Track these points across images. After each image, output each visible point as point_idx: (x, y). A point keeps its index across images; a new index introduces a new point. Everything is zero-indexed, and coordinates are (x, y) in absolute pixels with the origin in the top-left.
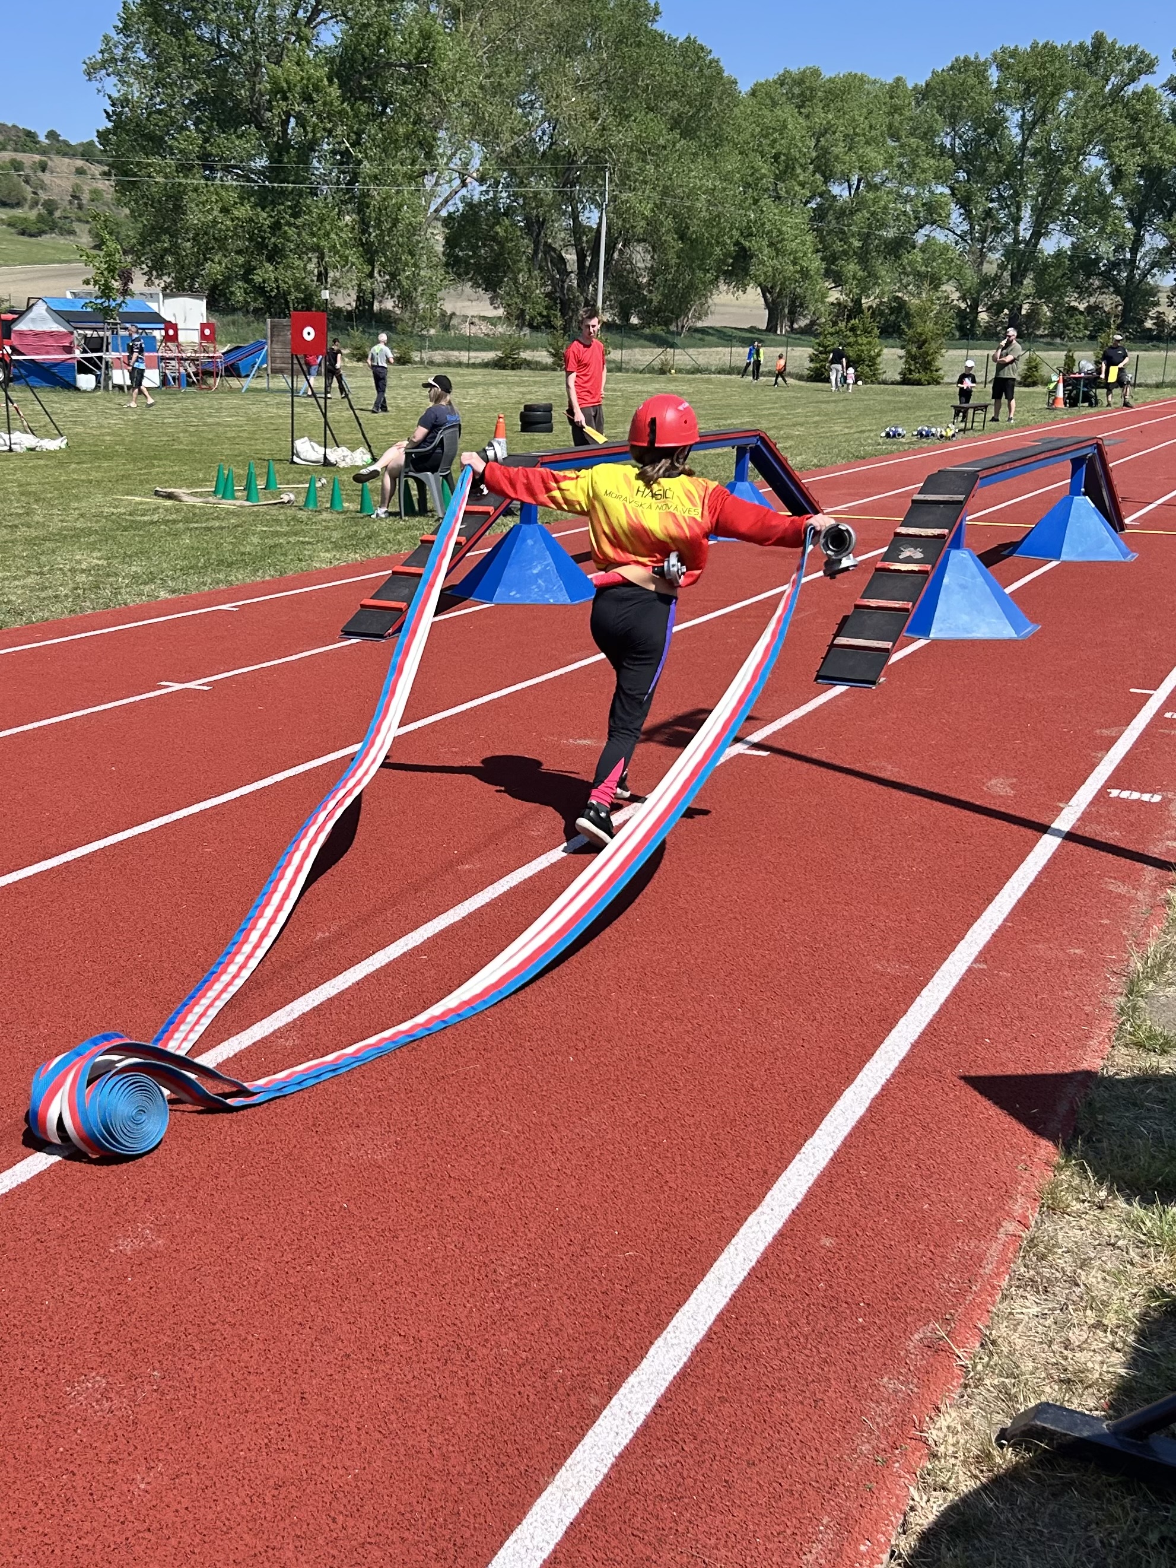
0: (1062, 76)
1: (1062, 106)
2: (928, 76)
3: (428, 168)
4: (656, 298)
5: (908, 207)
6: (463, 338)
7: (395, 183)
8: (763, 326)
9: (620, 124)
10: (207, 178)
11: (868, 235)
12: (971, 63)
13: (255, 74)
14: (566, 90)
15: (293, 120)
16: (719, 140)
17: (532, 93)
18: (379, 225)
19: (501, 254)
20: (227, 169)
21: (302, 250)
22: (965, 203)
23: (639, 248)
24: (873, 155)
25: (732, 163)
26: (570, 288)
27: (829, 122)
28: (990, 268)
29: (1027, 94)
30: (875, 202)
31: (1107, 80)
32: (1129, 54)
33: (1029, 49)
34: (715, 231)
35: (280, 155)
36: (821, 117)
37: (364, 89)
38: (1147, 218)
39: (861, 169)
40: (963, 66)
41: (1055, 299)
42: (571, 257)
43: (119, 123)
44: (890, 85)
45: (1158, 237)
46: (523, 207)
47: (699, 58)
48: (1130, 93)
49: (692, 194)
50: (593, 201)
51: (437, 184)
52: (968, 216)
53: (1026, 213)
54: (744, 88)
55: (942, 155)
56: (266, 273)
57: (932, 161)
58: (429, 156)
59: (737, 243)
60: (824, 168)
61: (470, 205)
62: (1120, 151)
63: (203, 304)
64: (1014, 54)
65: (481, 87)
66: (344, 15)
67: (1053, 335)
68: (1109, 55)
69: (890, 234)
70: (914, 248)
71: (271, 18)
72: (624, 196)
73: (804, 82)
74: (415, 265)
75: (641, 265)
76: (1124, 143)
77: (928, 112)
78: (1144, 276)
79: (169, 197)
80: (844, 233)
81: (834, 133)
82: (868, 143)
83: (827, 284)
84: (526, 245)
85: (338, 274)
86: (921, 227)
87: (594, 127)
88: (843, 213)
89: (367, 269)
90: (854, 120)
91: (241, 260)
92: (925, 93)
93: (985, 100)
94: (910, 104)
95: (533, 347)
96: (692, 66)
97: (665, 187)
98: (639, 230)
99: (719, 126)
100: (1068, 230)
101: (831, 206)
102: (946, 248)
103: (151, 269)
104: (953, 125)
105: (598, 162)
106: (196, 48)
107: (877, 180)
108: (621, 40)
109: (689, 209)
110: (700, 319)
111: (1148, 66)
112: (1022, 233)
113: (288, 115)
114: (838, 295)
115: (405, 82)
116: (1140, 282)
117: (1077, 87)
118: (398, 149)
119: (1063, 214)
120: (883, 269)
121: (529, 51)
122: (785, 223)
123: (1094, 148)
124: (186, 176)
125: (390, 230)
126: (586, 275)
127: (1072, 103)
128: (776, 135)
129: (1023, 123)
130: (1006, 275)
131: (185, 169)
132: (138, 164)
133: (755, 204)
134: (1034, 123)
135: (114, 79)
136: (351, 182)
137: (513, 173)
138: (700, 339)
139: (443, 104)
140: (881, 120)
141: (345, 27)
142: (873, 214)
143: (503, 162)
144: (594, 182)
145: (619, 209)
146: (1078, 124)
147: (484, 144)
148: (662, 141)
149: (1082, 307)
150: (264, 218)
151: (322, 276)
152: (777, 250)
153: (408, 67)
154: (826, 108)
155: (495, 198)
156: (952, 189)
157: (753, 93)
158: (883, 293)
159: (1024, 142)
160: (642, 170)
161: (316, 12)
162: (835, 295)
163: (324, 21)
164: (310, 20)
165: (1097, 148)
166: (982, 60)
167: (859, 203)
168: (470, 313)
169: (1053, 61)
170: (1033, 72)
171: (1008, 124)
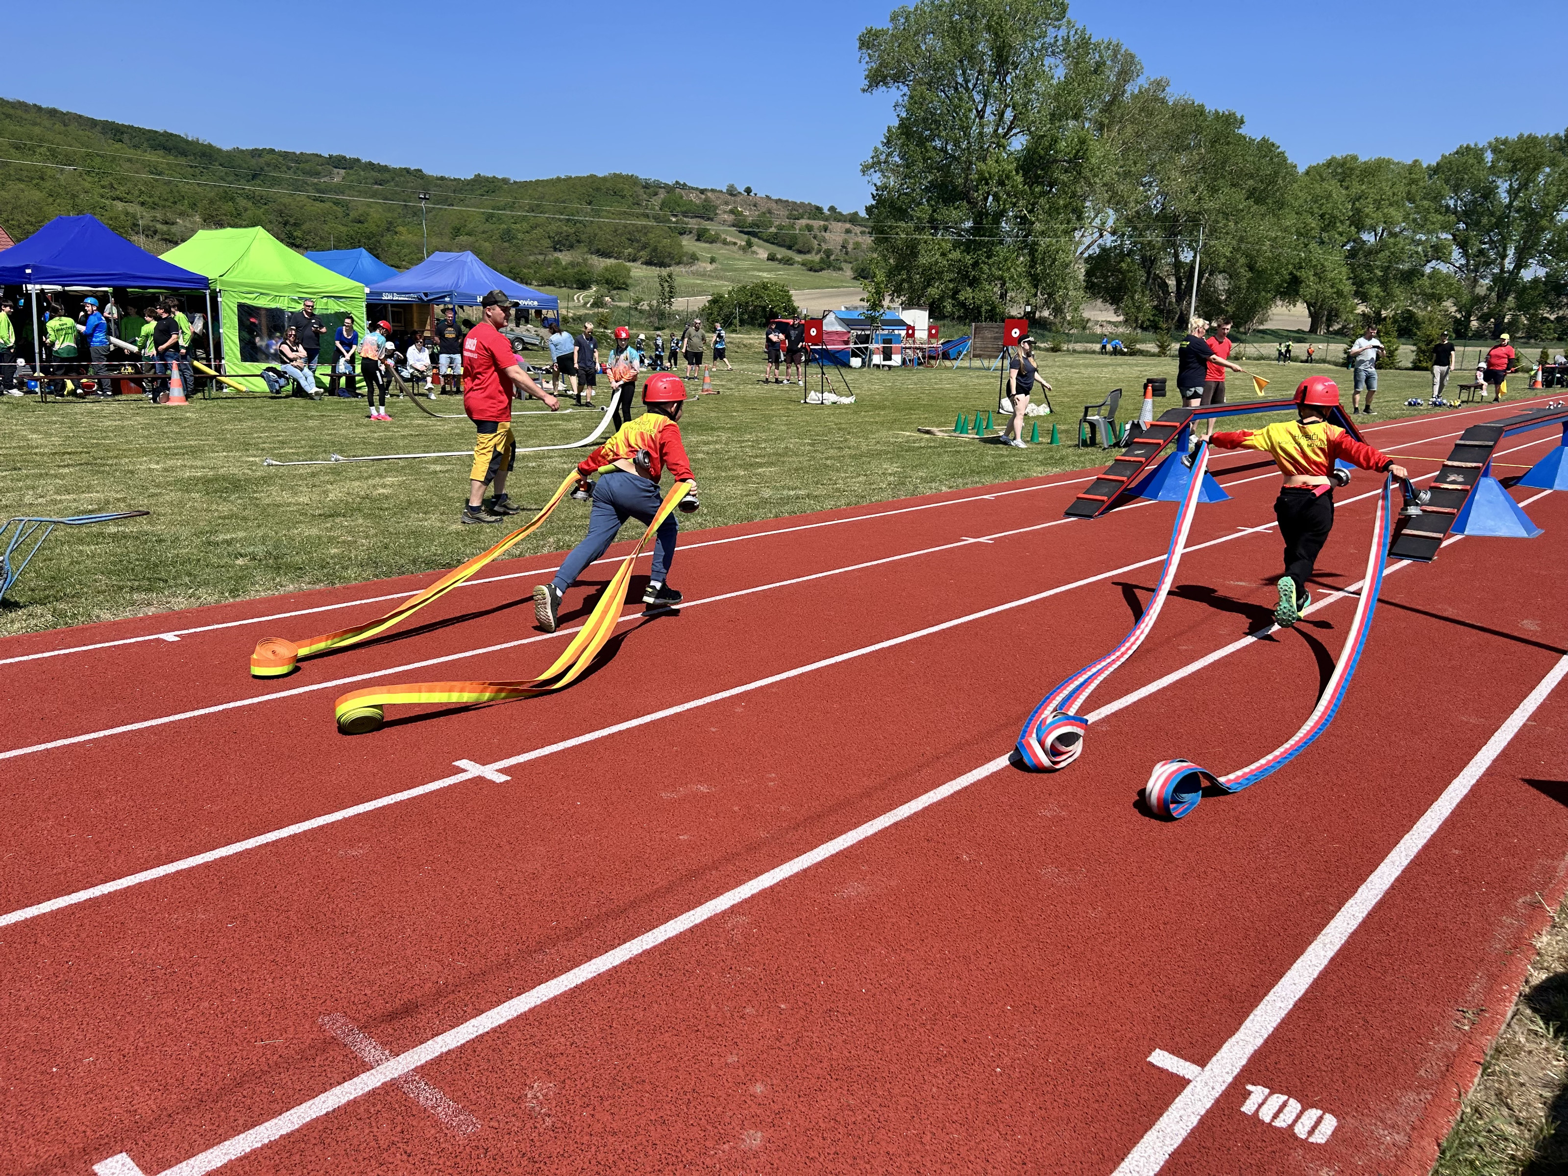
0: (1542, 157)
1: (1541, 177)
2: (1439, 158)
3: (1078, 226)
4: (1230, 309)
5: (1420, 249)
6: (1095, 335)
7: (1056, 236)
8: (1307, 329)
9: (1212, 196)
10: (932, 234)
11: (1388, 267)
12: (1471, 149)
13: (969, 168)
14: (1174, 174)
15: (991, 198)
16: (1281, 205)
17: (1150, 176)
18: (1043, 263)
19: (1124, 280)
20: (946, 229)
21: (991, 279)
22: (1463, 245)
23: (1220, 276)
24: (1394, 213)
25: (1290, 220)
26: (1170, 303)
27: (1363, 192)
28: (1481, 291)
29: (1513, 171)
30: (1395, 245)
33: (1517, 139)
34: (1276, 265)
35: (981, 219)
36: (1357, 188)
37: (1039, 176)
39: (1385, 222)
40: (1464, 151)
41: (1532, 311)
42: (1172, 282)
43: (880, 201)
44: (1410, 165)
46: (1140, 250)
47: (1271, 151)
49: (1260, 241)
50: (1190, 246)
51: (1083, 236)
52: (1465, 254)
53: (1511, 252)
54: (1301, 169)
55: (1446, 212)
56: (967, 294)
57: (1439, 217)
58: (1080, 218)
59: (1291, 273)
60: (1358, 222)
61: (1104, 249)
63: (926, 314)
64: (1505, 142)
65: (1117, 173)
66: (1029, 130)
67: (1529, 337)
69: (1404, 266)
70: (1423, 276)
71: (981, 134)
72: (1212, 243)
73: (1345, 165)
74: (1066, 288)
75: (1221, 288)
77: (1438, 182)
79: (908, 247)
80: (1369, 265)
81: (1366, 198)
82: (1391, 205)
83: (1356, 301)
84: (1142, 275)
85: (1014, 295)
86: (1429, 261)
87: (1192, 198)
88: (1371, 252)
89: (1033, 291)
90: (1381, 189)
91: (951, 286)
92: (1435, 171)
93: (1482, 175)
94: (1424, 177)
95: (1143, 341)
96: (1265, 156)
97: (1242, 237)
98: (1221, 265)
99: (1282, 195)
100: (1543, 263)
101: (1361, 248)
102: (1448, 276)
103: (894, 292)
104: (1456, 192)
105: (1194, 220)
106: (933, 154)
107: (1398, 230)
108: (1213, 142)
109: (1258, 251)
110: (1261, 323)
112: (1507, 265)
113: (988, 194)
114: (1363, 308)
115: (1066, 171)
117: (1553, 164)
118: (1060, 214)
119: (1540, 253)
120: (1398, 290)
121: (1150, 148)
122: (1326, 260)
124: (920, 234)
125: (1051, 265)
126: (1183, 293)
127: (1549, 175)
128: (1324, 201)
129: (1510, 189)
130: (1494, 295)
131: (919, 229)
132: (890, 227)
133: (1305, 247)
134: (1519, 190)
135: (879, 174)
136: (1026, 236)
137: (1135, 228)
138: (1260, 337)
139: (1090, 185)
140: (1401, 189)
141: (1028, 137)
142: (1392, 253)
143: (1129, 221)
144: (1191, 233)
145: (1207, 252)
146: (1555, 189)
147: (1116, 211)
148: (1241, 207)
149: (1552, 317)
150: (969, 259)
151: (1003, 296)
152: (1320, 278)
153: (1069, 162)
154: (1362, 182)
155: (1121, 245)
156: (1454, 235)
157: (1307, 173)
158: (1398, 307)
159: (1511, 202)
160: (1226, 226)
161: (1010, 129)
162: (1361, 309)
163: (1015, 135)
164: (1006, 134)
166: (1481, 146)
167: (1382, 246)
168: (1100, 319)
169: (1535, 147)
170: (1520, 154)
171: (1499, 190)
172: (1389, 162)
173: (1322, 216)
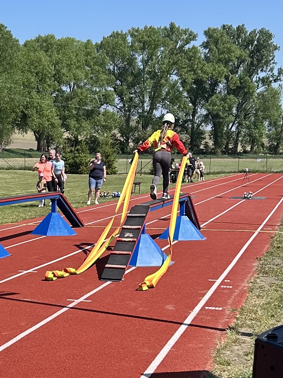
0: (158, 41)
1: (159, 53)
2: (102, 39)
5: (96, 96)
8: (35, 148)
11: (79, 108)
12: (119, 34)
16: (11, 66)
22: (121, 95)
24: (79, 73)
25: (18, 77)
27: (59, 59)
28: (133, 123)
29: (143, 49)
30: (81, 93)
31: (177, 43)
32: (185, 32)
33: (144, 29)
34: (12, 106)
36: (56, 56)
38: (198, 101)
39: (75, 79)
40: (115, 35)
44: (85, 43)
45: (203, 110)
48: (187, 48)
52: (122, 100)
53: (147, 99)
54: (22, 43)
55: (109, 73)
57: (105, 76)
59: (22, 112)
60: (58, 78)
62: (185, 73)
64: (137, 31)
68: (177, 32)
69: (89, 108)
70: (100, 114)
73: (48, 41)
76: (186, 70)
77: (103, 54)
78: (198, 126)
80: (68, 107)
81: (62, 63)
82: (77, 68)
83: (63, 130)
86: (102, 105)
88: (68, 99)
90: (70, 58)
92: (100, 47)
93: (127, 51)
94: (94, 51)
99: (11, 59)
101: (62, 95)
102: (113, 114)
104: (114, 61)
107: (82, 84)
110: (7, 145)
111: (193, 37)
112: (146, 108)
114: (68, 135)
116: (197, 128)
117: (165, 45)
119: (163, 100)
120: (86, 124)
122: (43, 103)
123: (174, 71)
127: (163, 52)
128: (37, 64)
129: (143, 60)
130: (140, 126)
133: (29, 94)
134: (148, 61)
138: (8, 154)
140: (83, 58)
142: (81, 99)
146: (166, 61)
152: (40, 115)
154: (58, 52)
156: (115, 88)
157: (25, 45)
158: (87, 134)
159: (144, 68)
162: (66, 135)
165: (175, 72)
166: (124, 33)
167: (75, 94)
169: (154, 35)
170: (146, 38)
171: (137, 61)
172: (73, 40)
173: (37, 74)
